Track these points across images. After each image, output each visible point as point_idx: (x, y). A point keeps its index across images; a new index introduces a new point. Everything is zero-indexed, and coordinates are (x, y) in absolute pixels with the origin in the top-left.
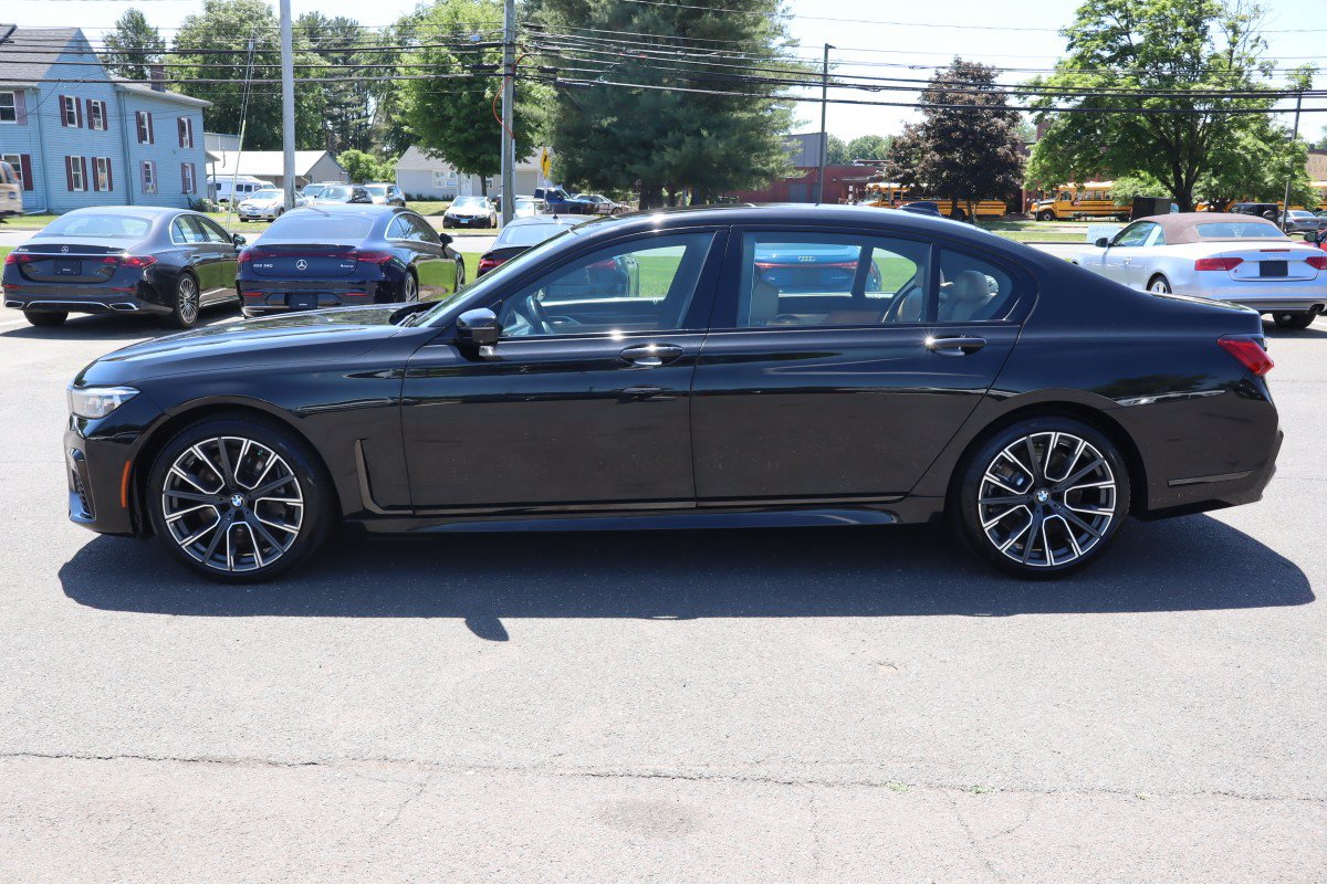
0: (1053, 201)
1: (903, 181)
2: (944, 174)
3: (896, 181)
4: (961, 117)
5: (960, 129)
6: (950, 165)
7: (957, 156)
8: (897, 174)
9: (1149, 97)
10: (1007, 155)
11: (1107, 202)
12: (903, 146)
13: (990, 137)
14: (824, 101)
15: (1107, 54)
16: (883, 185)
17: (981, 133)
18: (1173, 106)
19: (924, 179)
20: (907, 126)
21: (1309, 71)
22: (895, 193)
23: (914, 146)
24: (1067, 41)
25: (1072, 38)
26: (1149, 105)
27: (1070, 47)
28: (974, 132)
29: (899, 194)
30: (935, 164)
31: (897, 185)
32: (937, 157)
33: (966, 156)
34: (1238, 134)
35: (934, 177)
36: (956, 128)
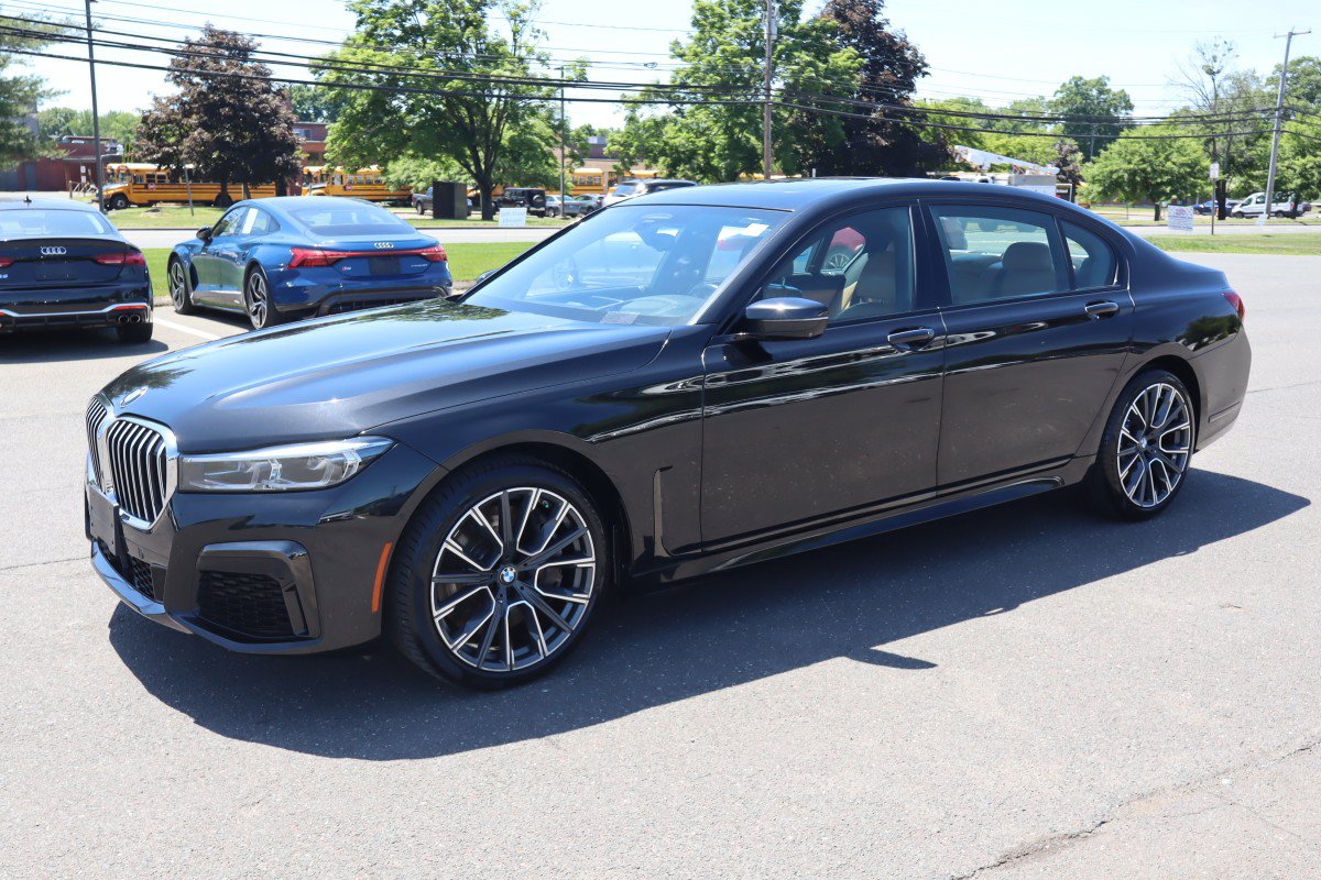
0: (325, 185)
1: (161, 161)
2: (215, 156)
3: (153, 161)
4: (227, 91)
5: (229, 105)
6: (220, 144)
7: (228, 137)
8: (154, 152)
9: (451, 79)
10: (284, 136)
11: (379, 187)
12: (156, 121)
13: (264, 117)
14: (92, 61)
15: (398, 33)
16: (132, 166)
17: (254, 110)
18: (474, 90)
19: (191, 160)
20: (156, 99)
21: (583, 64)
22: (148, 176)
23: (170, 121)
24: (355, 17)
25: (361, 13)
26: (451, 87)
27: (360, 23)
28: (244, 108)
29: (153, 176)
30: (204, 143)
31: (154, 167)
32: (206, 135)
33: (238, 136)
34: (532, 121)
35: (203, 157)
36: (223, 103)
